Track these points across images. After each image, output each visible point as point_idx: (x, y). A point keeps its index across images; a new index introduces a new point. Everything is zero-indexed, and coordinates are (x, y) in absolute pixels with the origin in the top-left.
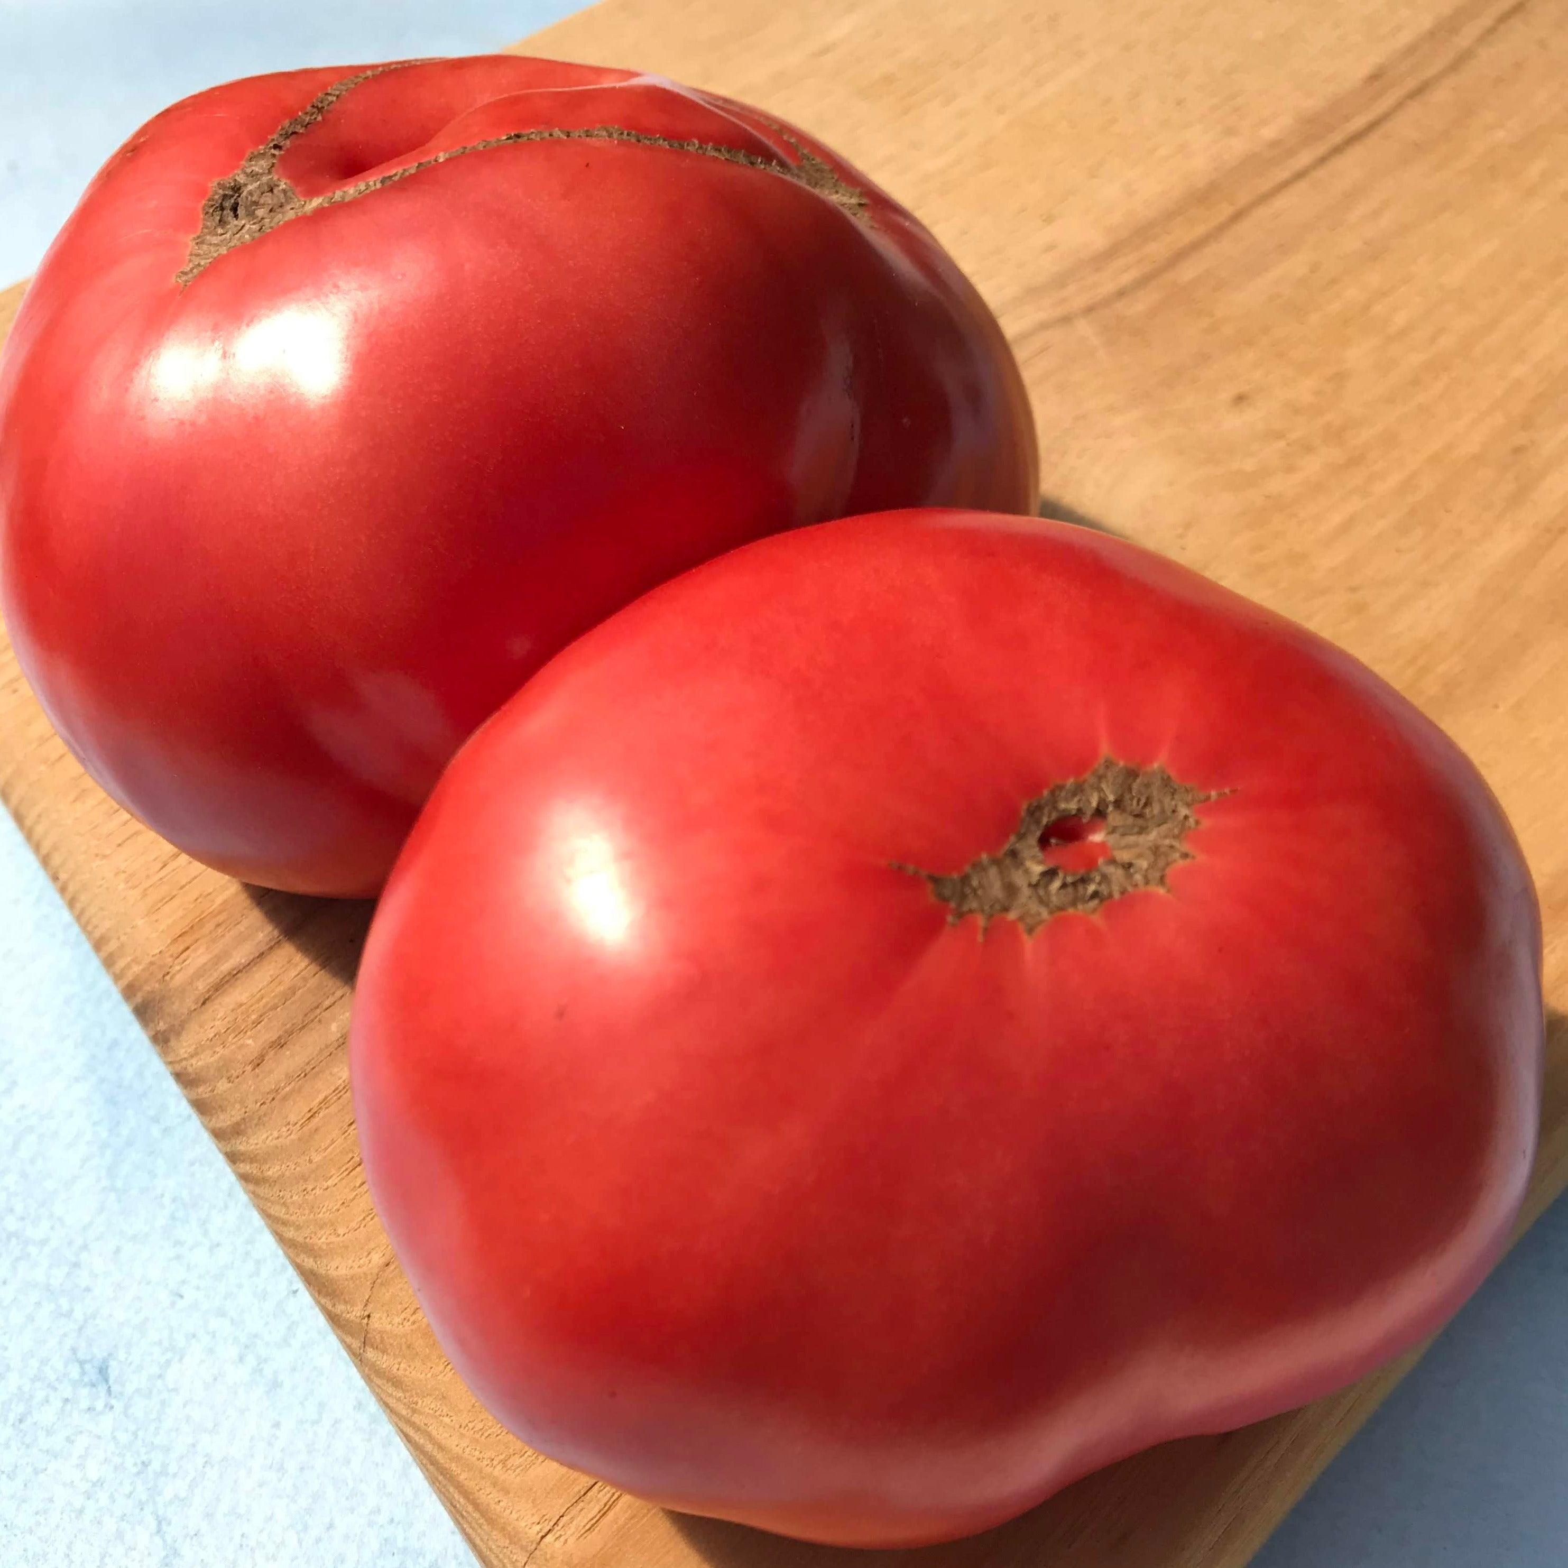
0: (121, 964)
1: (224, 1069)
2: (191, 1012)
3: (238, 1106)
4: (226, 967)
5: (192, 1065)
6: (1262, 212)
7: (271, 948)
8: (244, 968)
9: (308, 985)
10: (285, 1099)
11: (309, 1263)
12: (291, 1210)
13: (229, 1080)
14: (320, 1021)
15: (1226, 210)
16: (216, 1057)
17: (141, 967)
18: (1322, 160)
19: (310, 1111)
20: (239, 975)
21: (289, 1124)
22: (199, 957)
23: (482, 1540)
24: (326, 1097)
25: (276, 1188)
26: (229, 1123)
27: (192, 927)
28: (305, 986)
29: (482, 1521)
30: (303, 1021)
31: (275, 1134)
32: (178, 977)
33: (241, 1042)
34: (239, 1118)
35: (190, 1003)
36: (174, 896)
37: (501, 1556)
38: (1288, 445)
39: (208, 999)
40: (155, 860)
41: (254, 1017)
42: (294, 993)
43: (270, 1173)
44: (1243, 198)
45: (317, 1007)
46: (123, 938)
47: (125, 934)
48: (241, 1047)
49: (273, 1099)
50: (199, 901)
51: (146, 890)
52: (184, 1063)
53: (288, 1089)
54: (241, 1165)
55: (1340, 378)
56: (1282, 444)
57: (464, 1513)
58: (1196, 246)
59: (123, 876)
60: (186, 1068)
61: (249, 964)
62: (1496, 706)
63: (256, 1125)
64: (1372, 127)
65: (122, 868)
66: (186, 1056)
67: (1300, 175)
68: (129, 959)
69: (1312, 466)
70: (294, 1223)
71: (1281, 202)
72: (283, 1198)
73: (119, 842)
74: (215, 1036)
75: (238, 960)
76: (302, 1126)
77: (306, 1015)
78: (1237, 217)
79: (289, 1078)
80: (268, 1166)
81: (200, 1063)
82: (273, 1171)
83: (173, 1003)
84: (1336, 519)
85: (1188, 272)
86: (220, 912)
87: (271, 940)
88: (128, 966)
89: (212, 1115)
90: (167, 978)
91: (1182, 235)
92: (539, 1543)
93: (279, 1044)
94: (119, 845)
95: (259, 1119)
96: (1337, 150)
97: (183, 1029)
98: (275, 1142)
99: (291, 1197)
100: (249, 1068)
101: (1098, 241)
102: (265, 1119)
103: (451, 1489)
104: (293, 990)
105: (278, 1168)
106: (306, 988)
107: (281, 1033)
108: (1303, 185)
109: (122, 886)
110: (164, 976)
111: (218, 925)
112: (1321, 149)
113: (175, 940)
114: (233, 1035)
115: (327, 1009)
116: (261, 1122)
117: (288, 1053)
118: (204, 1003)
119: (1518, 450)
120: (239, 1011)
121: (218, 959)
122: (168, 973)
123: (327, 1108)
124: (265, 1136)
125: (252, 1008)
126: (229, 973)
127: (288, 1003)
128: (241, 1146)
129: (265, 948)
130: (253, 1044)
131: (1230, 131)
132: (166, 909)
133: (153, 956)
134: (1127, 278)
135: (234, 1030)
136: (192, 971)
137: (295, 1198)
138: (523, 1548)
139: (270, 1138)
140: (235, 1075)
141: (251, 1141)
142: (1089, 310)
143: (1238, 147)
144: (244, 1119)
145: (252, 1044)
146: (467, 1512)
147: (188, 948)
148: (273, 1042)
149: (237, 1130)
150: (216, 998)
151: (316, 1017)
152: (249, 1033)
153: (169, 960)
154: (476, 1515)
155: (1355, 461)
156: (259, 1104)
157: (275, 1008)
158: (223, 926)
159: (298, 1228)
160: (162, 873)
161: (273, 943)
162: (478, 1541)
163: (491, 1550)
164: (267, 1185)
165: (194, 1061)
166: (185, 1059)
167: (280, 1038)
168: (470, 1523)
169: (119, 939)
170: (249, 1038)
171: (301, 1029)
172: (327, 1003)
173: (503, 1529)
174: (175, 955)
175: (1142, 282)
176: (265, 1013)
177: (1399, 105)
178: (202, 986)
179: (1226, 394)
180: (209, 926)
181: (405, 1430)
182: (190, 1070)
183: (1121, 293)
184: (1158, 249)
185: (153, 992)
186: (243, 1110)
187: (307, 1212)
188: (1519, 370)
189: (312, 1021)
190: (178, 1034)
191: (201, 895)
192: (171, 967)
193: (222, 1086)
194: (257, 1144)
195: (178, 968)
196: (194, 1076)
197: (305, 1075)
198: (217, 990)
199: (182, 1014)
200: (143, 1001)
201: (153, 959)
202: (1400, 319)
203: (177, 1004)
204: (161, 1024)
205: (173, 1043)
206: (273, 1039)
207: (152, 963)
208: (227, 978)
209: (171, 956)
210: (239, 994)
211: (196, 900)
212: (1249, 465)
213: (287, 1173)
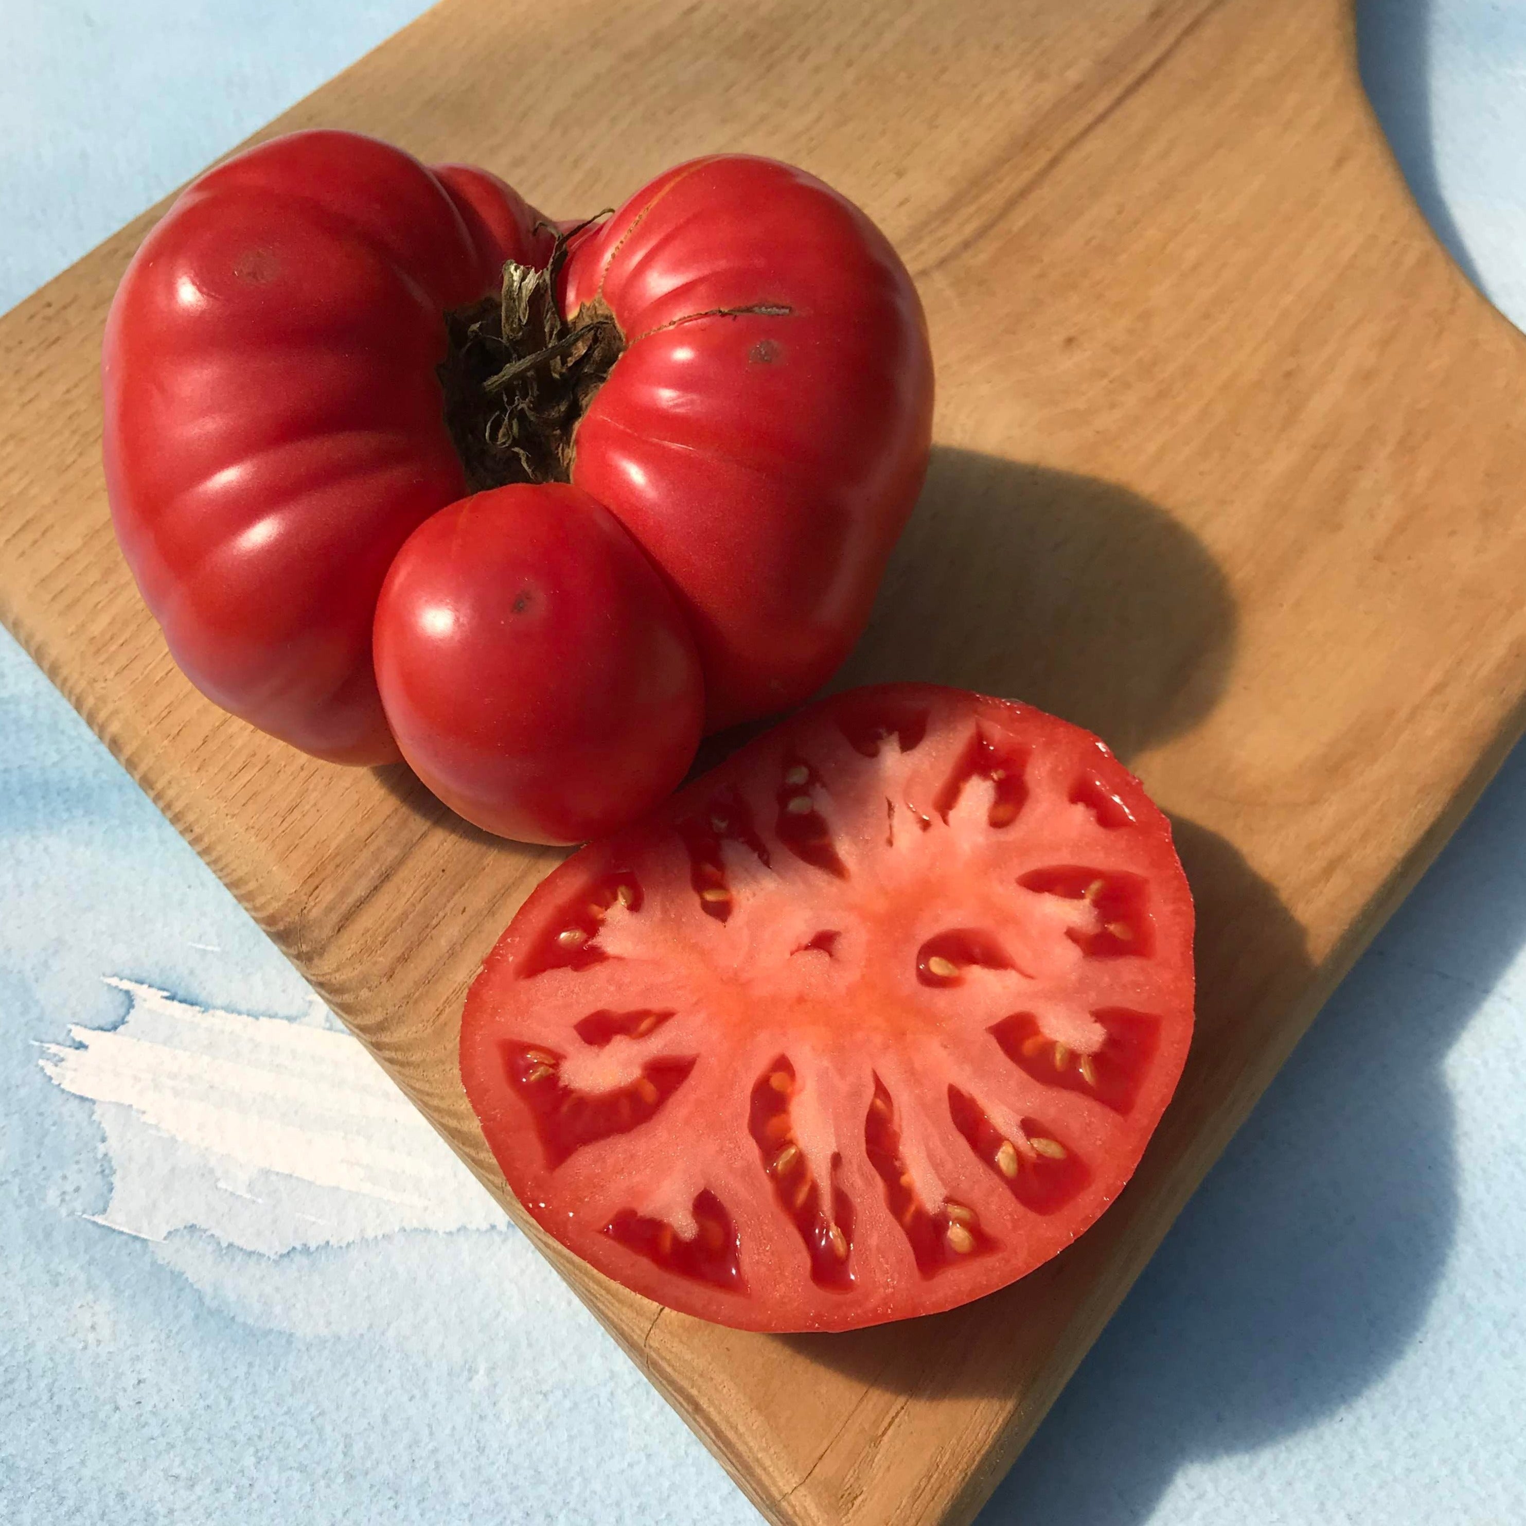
0: (260, 900)
1: (364, 981)
2: (329, 939)
3: (380, 1009)
4: (351, 900)
5: (336, 978)
6: (1074, 157)
7: (383, 881)
8: (365, 899)
9: (417, 909)
10: (416, 1002)
11: (453, 1123)
12: (434, 1085)
13: (370, 989)
14: (431, 938)
15: (1045, 157)
16: (356, 972)
17: (280, 903)
18: (1119, 101)
19: (437, 1010)
20: (362, 905)
21: (423, 1021)
22: (327, 895)
23: (614, 1313)
24: (448, 998)
25: (421, 1069)
26: (373, 1022)
27: (317, 869)
28: (414, 910)
29: (613, 1301)
30: (419, 939)
31: (414, 1029)
32: (314, 910)
33: (375, 959)
34: (382, 1018)
35: (327, 931)
36: (297, 845)
37: (630, 1324)
38: (1111, 382)
39: (342, 926)
40: (275, 815)
41: (380, 939)
42: (407, 917)
43: (413, 1058)
44: (1058, 144)
45: (427, 927)
46: (261, 881)
47: (262, 878)
48: (375, 963)
49: (408, 1002)
50: (318, 847)
51: (273, 841)
52: (328, 977)
53: (417, 994)
54: (387, 1052)
55: (1146, 316)
56: (1105, 382)
57: (598, 1296)
58: (1023, 193)
59: (253, 831)
60: (330, 980)
61: (368, 896)
62: (1281, 605)
63: (397, 1023)
64: (1158, 65)
65: (250, 824)
66: (330, 971)
67: (1101, 118)
68: (269, 896)
69: (1130, 400)
70: (438, 1095)
71: (1091, 145)
72: (427, 1076)
73: (244, 802)
74: (352, 956)
75: (359, 893)
76: (434, 1022)
77: (420, 934)
78: (1054, 162)
79: (417, 985)
80: (411, 1054)
81: (343, 977)
82: (416, 1057)
83: (313, 931)
84: (1152, 448)
85: (1018, 220)
86: (337, 854)
87: (380, 876)
88: (268, 903)
89: (357, 1015)
90: (305, 911)
91: (1011, 184)
92: (659, 1314)
93: (404, 959)
94: (244, 805)
95: (399, 1018)
96: (1130, 91)
97: (324, 951)
98: (414, 1035)
99: (433, 1076)
100: (385, 980)
101: (944, 193)
102: (405, 1018)
103: (586, 1280)
104: (405, 914)
105: (419, 1054)
106: (415, 913)
107: (403, 950)
108: (1103, 128)
109: (253, 839)
110: (302, 910)
111: (338, 866)
112: (1118, 91)
113: (305, 882)
114: (367, 955)
115: (434, 928)
116: (401, 1020)
117: (412, 965)
118: (339, 930)
119: (1289, 375)
120: (368, 934)
121: (343, 894)
122: (305, 908)
123: (450, 1006)
124: (406, 1031)
125: (377, 933)
126: (354, 905)
127: (404, 925)
128: (385, 1038)
129: (378, 882)
130: (384, 961)
131: (1041, 76)
132: (294, 856)
133: (290, 894)
134: (969, 229)
135: (367, 951)
136: (324, 905)
137: (437, 1076)
138: (648, 1319)
139: (410, 1033)
140: (374, 985)
141: (395, 1035)
142: (942, 263)
143: (1049, 91)
144: (386, 1019)
145: (384, 958)
146: (601, 1295)
147: (317, 887)
148: (399, 958)
149: (381, 1027)
150: (349, 925)
151: (428, 935)
152: (379, 952)
153: (304, 898)
154: (609, 1297)
155: (1162, 395)
156: (397, 1007)
157: (395, 930)
158: (342, 866)
159: (442, 1098)
160: (285, 825)
161: (383, 878)
162: (610, 1314)
163: (621, 1320)
164: (412, 1068)
165: (337, 975)
166: (329, 974)
167: (403, 954)
168: (603, 1303)
169: (257, 880)
170: (380, 956)
171: (419, 945)
172: (434, 922)
173: (631, 1306)
174: (309, 893)
175: (982, 233)
176: (389, 935)
177: (1178, 42)
178: (334, 917)
179: (1058, 338)
180: (331, 867)
181: (544, 1240)
182: (333, 981)
183: (967, 245)
184: (993, 198)
185: (293, 923)
186: (385, 1012)
187: (448, 1086)
188: (1288, 299)
189: (426, 938)
190: (321, 955)
191: (318, 843)
192: (306, 903)
193: (364, 993)
194: (400, 1037)
195: (312, 904)
196: (338, 986)
197: (429, 982)
198: (347, 919)
199: (323, 939)
200: (285, 929)
201: (290, 897)
202: (1192, 255)
203: (317, 931)
204: (304, 947)
205: (316, 961)
206: (398, 955)
207: (289, 900)
208: (353, 909)
209: (306, 894)
210: (366, 920)
211: (315, 846)
212: (1080, 404)
213: (428, 1059)
